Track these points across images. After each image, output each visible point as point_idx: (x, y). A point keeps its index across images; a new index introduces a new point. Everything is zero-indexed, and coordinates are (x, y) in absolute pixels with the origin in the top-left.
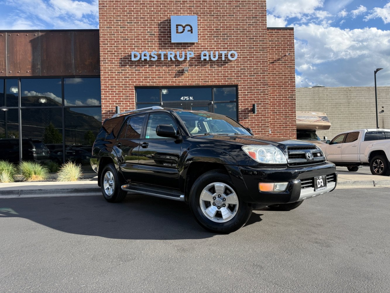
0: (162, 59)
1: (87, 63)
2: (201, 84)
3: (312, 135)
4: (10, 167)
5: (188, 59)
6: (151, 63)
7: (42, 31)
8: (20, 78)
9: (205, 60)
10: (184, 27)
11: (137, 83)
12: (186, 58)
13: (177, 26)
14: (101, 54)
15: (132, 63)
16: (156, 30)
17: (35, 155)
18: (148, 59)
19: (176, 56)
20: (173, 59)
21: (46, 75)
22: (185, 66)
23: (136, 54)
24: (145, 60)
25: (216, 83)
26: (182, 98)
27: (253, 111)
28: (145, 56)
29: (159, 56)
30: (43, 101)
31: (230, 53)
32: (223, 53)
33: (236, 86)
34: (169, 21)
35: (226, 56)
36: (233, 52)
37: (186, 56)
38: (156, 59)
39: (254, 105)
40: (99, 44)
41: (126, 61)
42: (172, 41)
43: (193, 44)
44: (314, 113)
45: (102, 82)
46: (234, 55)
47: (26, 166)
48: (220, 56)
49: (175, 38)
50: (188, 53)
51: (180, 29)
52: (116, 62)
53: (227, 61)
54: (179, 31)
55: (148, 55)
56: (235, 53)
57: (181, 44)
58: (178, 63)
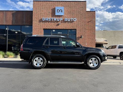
0: (52, 20)
1: (29, 21)
2: (64, 28)
3: (102, 46)
4: (3, 53)
5: (61, 21)
6: (49, 22)
7: (15, 11)
8: (8, 25)
9: (66, 21)
10: (60, 10)
11: (44, 28)
12: (60, 20)
13: (57, 10)
14: (33, 18)
15: (43, 21)
16: (51, 11)
17: (13, 49)
18: (48, 20)
19: (57, 19)
20: (56, 20)
21: (16, 24)
22: (59, 23)
23: (44, 19)
24: (47, 21)
25: (70, 28)
26: (58, 33)
27: (81, 37)
28: (47, 19)
29: (51, 19)
30: (16, 33)
31: (74, 19)
32: (72, 19)
33: (76, 29)
34: (55, 8)
35: (73, 20)
36: (75, 18)
37: (60, 19)
38: (50, 20)
39: (81, 36)
40: (32, 15)
41: (41, 21)
42: (56, 15)
43: (62, 16)
44: (102, 39)
45: (33, 27)
46: (76, 20)
47: (8, 53)
48: (71, 20)
49: (57, 14)
50: (61, 19)
51: (58, 11)
52: (38, 21)
53: (73, 21)
54: (58, 12)
55: (48, 19)
56: (76, 19)
57: (58, 16)
58: (57, 22)
